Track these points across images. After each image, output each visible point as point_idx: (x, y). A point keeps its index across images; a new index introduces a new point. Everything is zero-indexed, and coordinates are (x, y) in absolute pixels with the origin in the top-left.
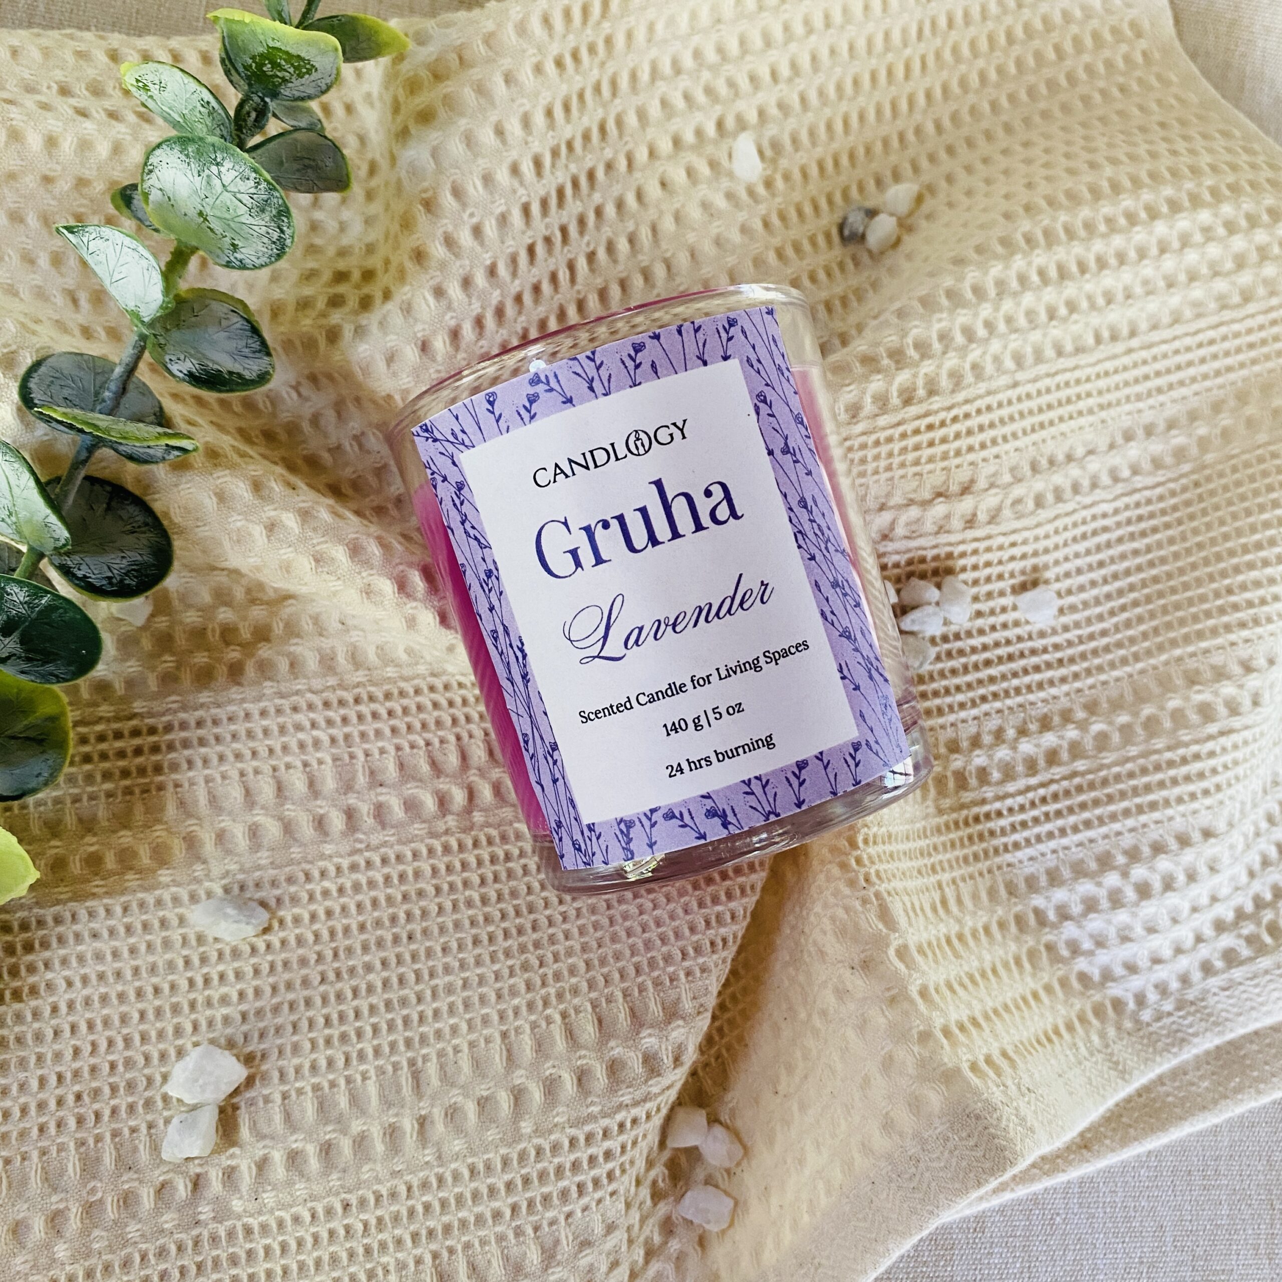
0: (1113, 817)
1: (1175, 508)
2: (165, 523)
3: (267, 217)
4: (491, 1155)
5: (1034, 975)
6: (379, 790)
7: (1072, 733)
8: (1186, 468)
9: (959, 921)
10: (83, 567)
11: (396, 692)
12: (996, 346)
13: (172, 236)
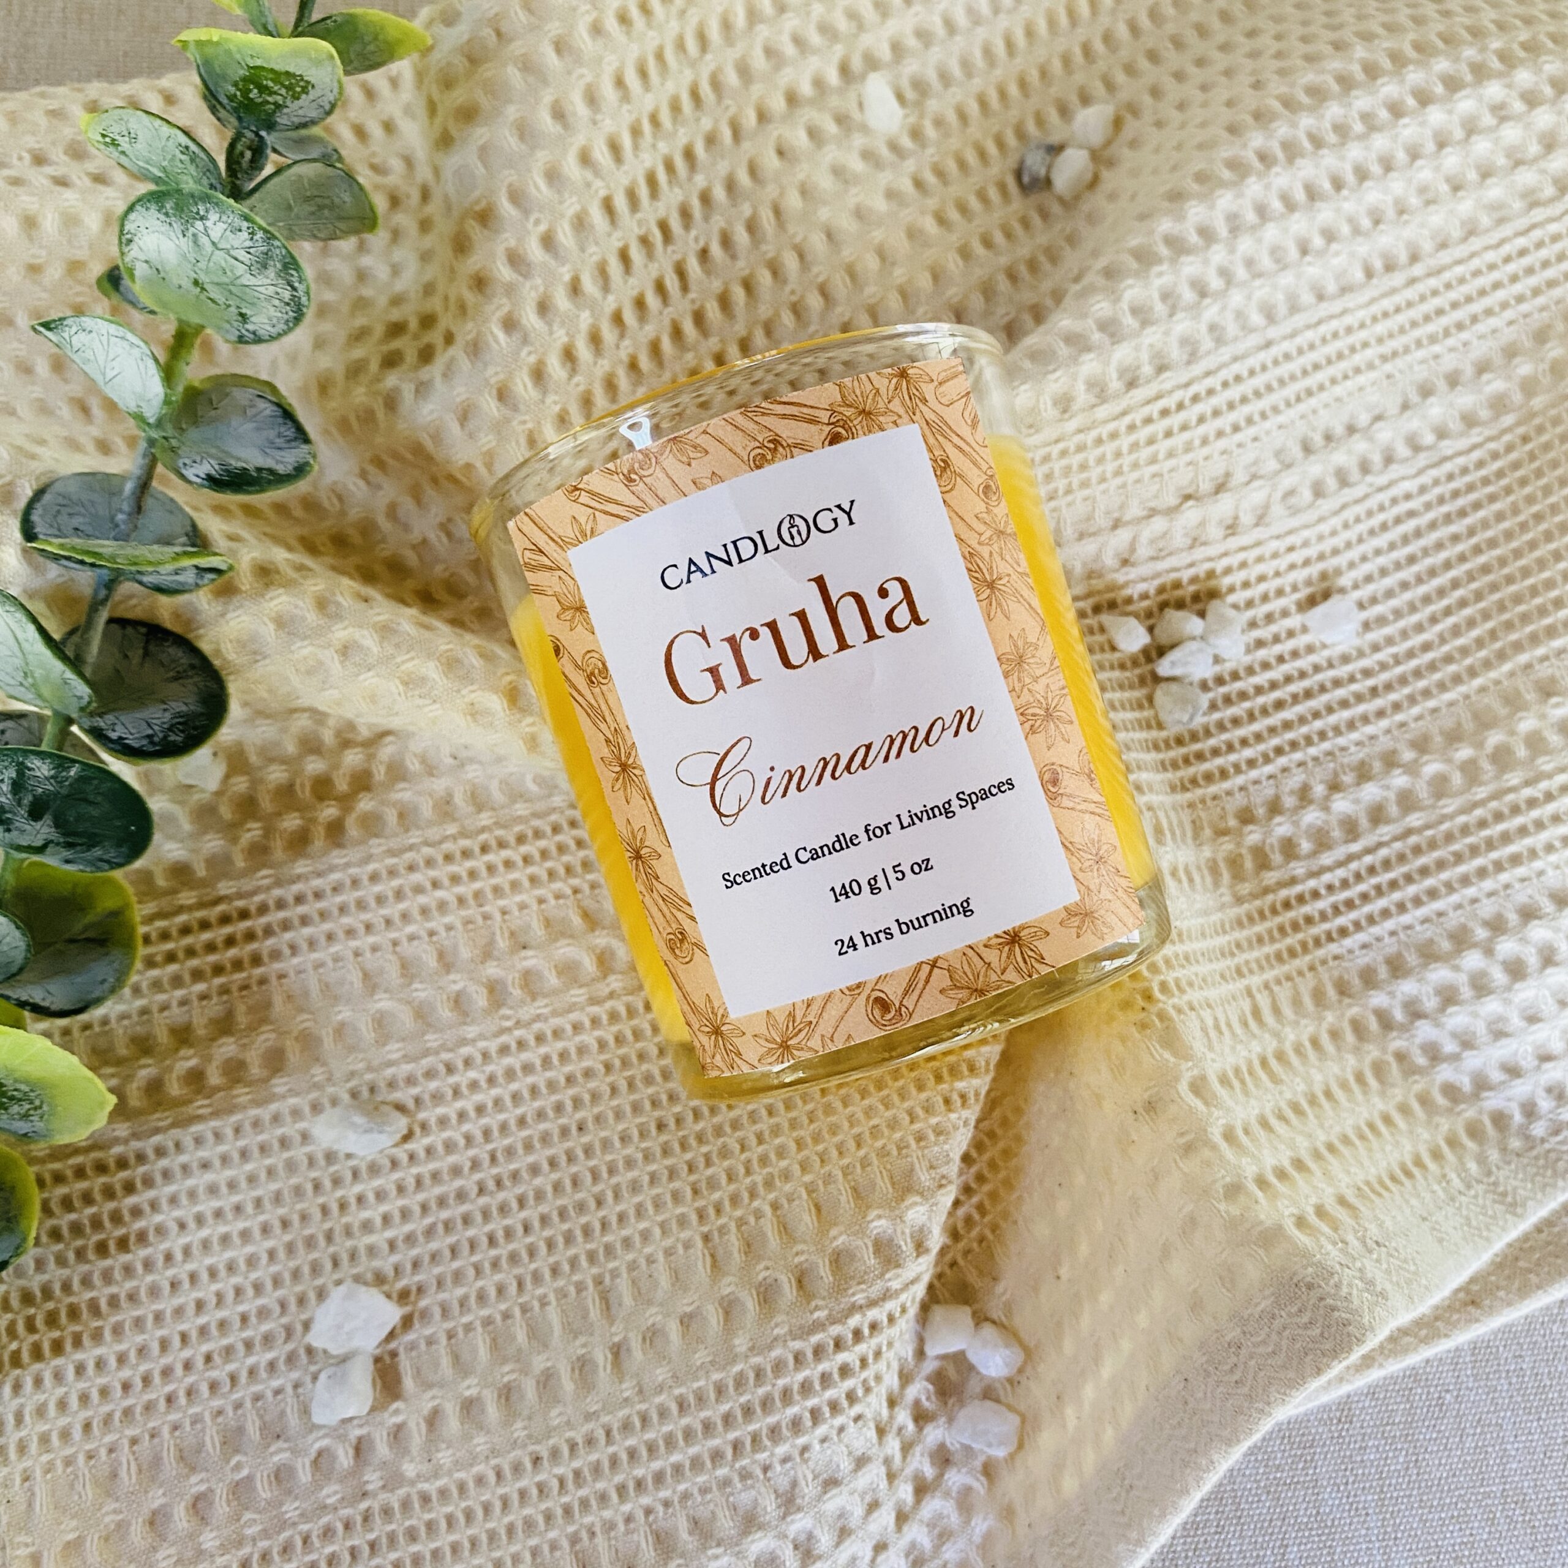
0: (1465, 881)
1: (1500, 474)
2: (217, 663)
3: (271, 273)
4: (702, 1383)
5: (1383, 1094)
6: (524, 953)
7: (1399, 780)
8: (1508, 420)
9: (1276, 1035)
10: (119, 728)
11: (530, 833)
12: (1236, 298)
13: (172, 317)
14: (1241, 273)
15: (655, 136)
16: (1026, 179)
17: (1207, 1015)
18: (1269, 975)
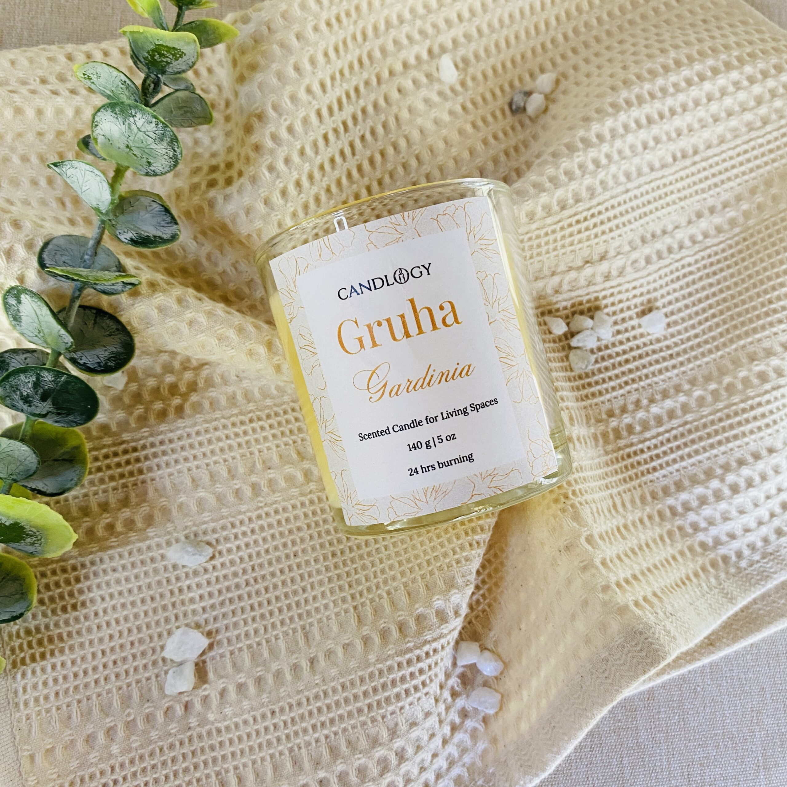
0: (712, 446)
1: (733, 256)
2: (129, 328)
3: (165, 143)
4: (353, 676)
5: (672, 545)
6: (269, 471)
7: (682, 398)
8: (737, 230)
9: (624, 517)
10: (84, 358)
11: (273, 414)
12: (613, 169)
13: (114, 162)
14: (616, 157)
15: (341, 80)
16: (514, 107)
17: (593, 506)
18: (621, 488)
